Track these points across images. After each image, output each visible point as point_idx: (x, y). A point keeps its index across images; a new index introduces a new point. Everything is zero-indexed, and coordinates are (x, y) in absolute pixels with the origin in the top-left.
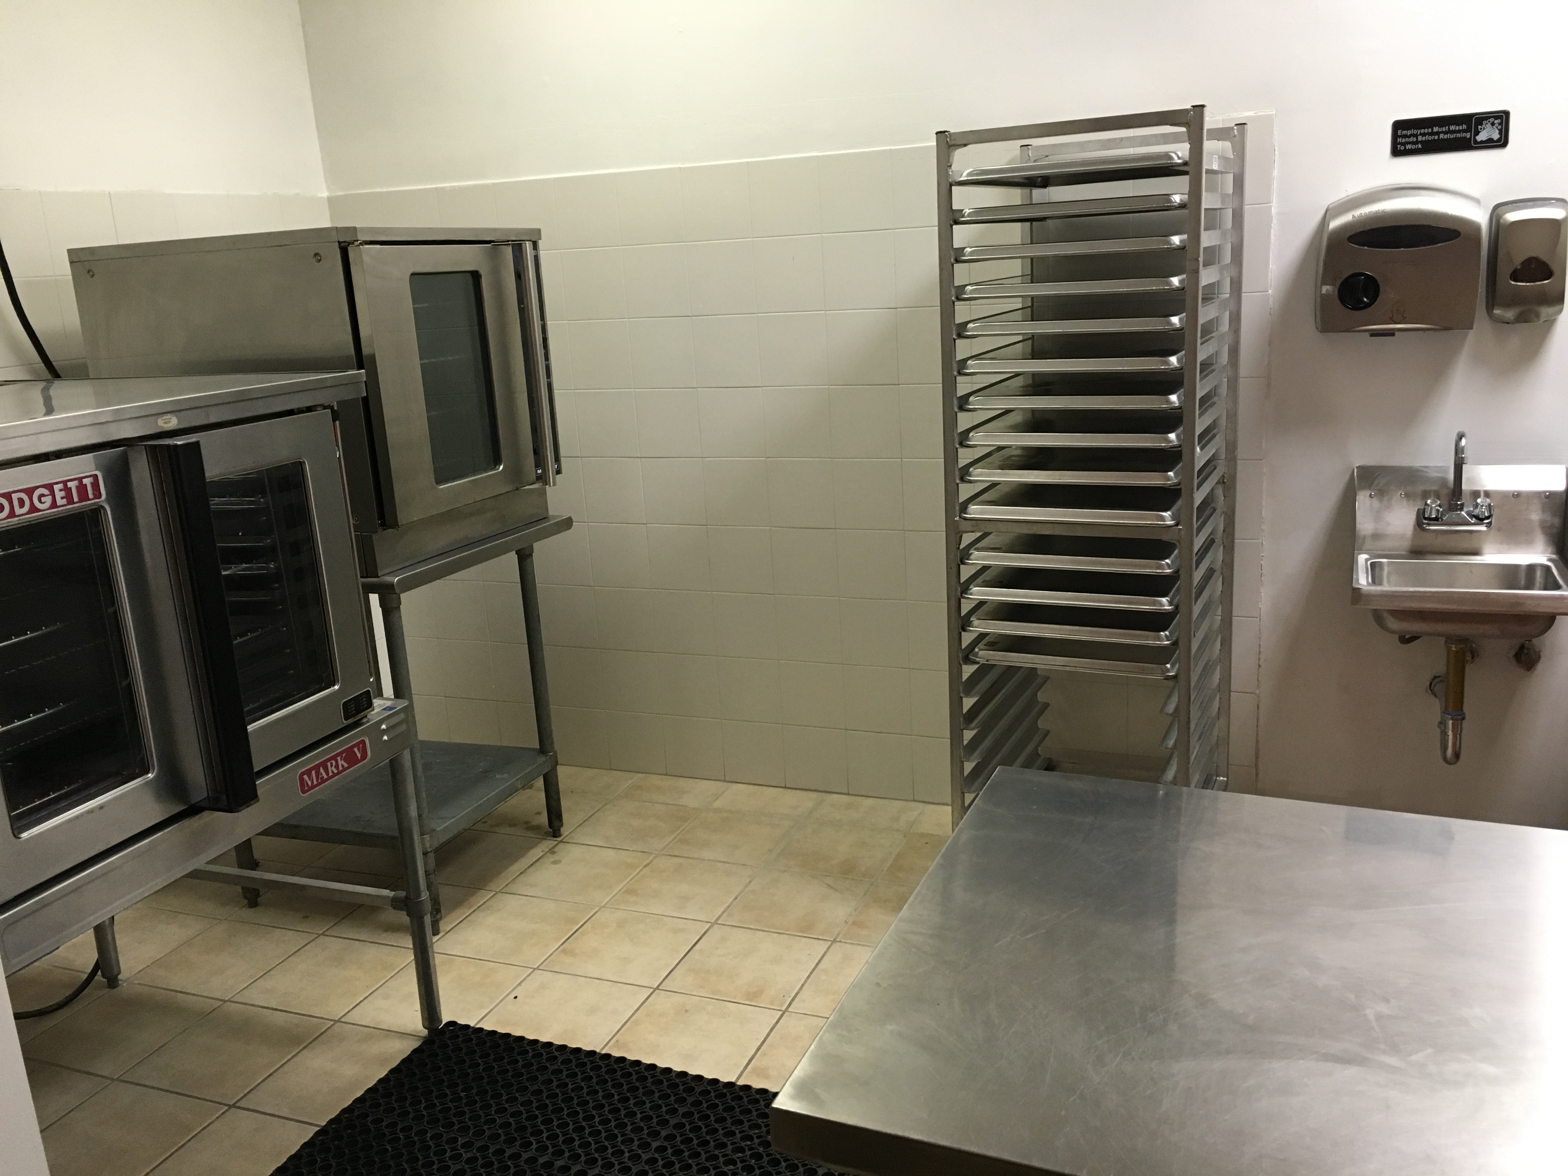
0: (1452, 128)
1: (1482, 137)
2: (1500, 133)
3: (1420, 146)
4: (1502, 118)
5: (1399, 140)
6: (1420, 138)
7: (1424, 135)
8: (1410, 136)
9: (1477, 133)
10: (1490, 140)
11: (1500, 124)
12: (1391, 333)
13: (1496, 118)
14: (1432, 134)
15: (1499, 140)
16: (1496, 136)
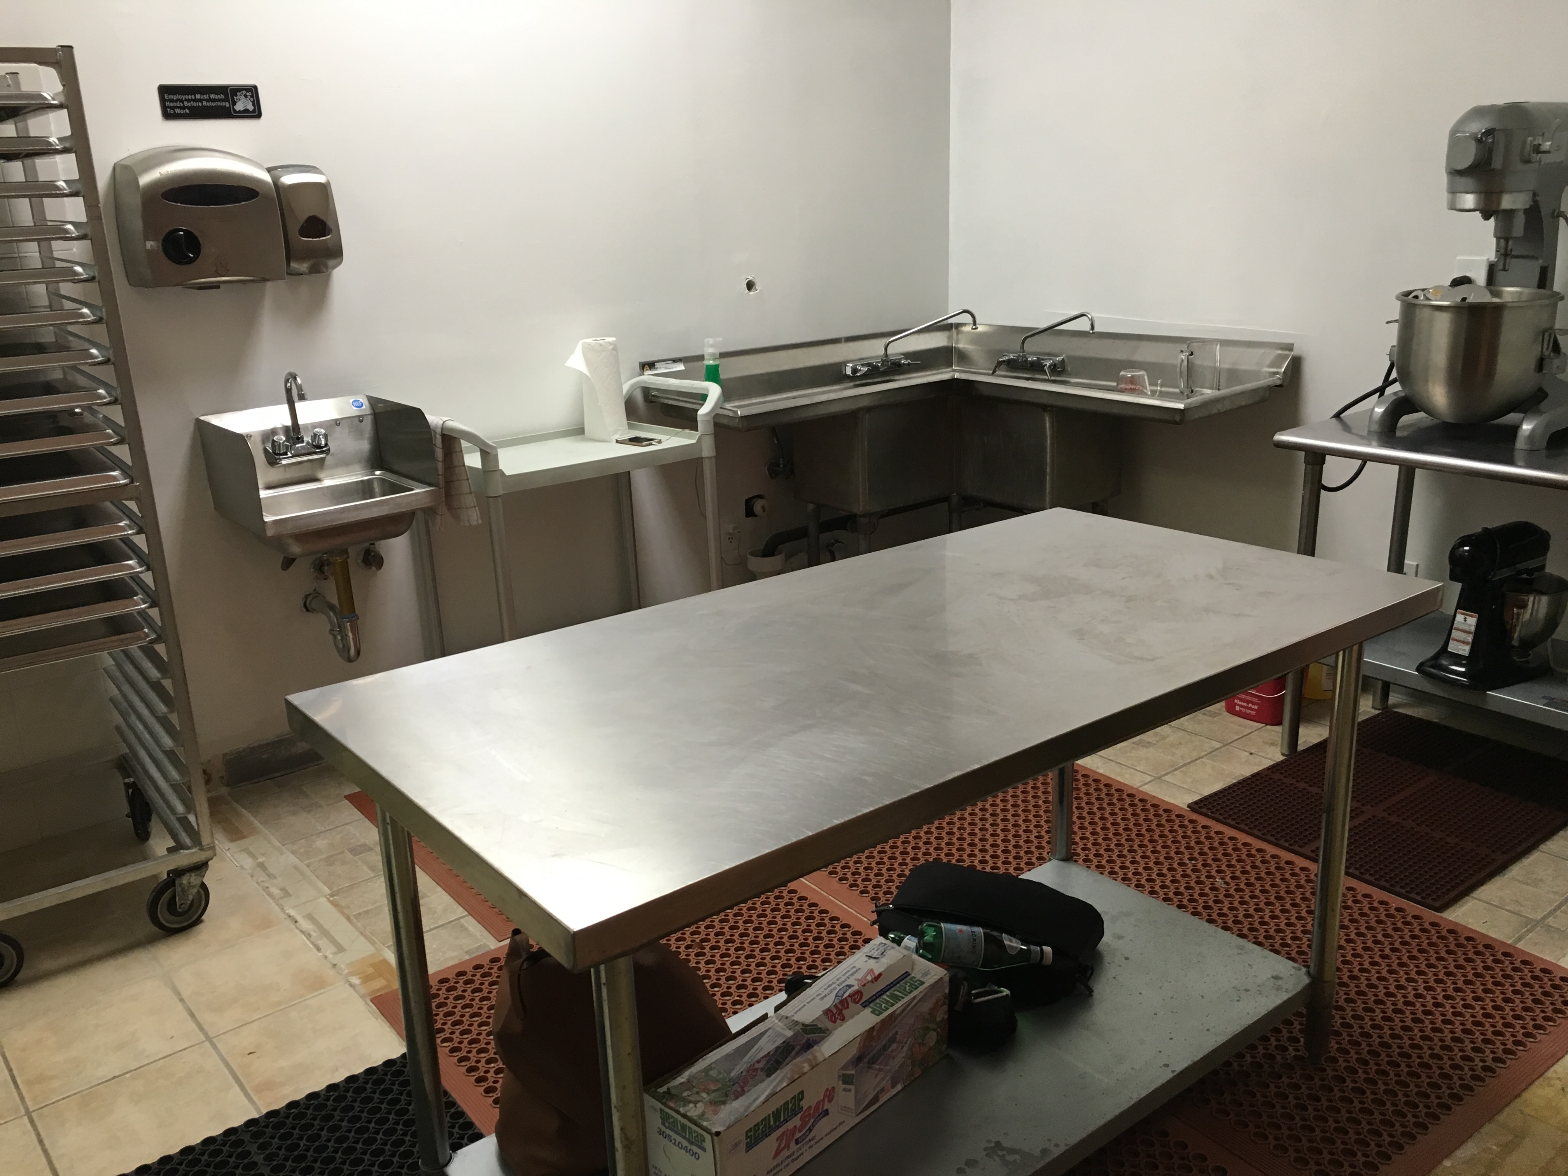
0: (212, 96)
1: (239, 107)
2: (253, 105)
3: (187, 111)
4: (252, 91)
5: (167, 104)
6: (186, 104)
7: (189, 101)
8: (176, 101)
9: (234, 103)
10: (246, 111)
11: (252, 97)
12: (216, 286)
13: (248, 91)
14: (195, 100)
15: (254, 111)
16: (251, 108)
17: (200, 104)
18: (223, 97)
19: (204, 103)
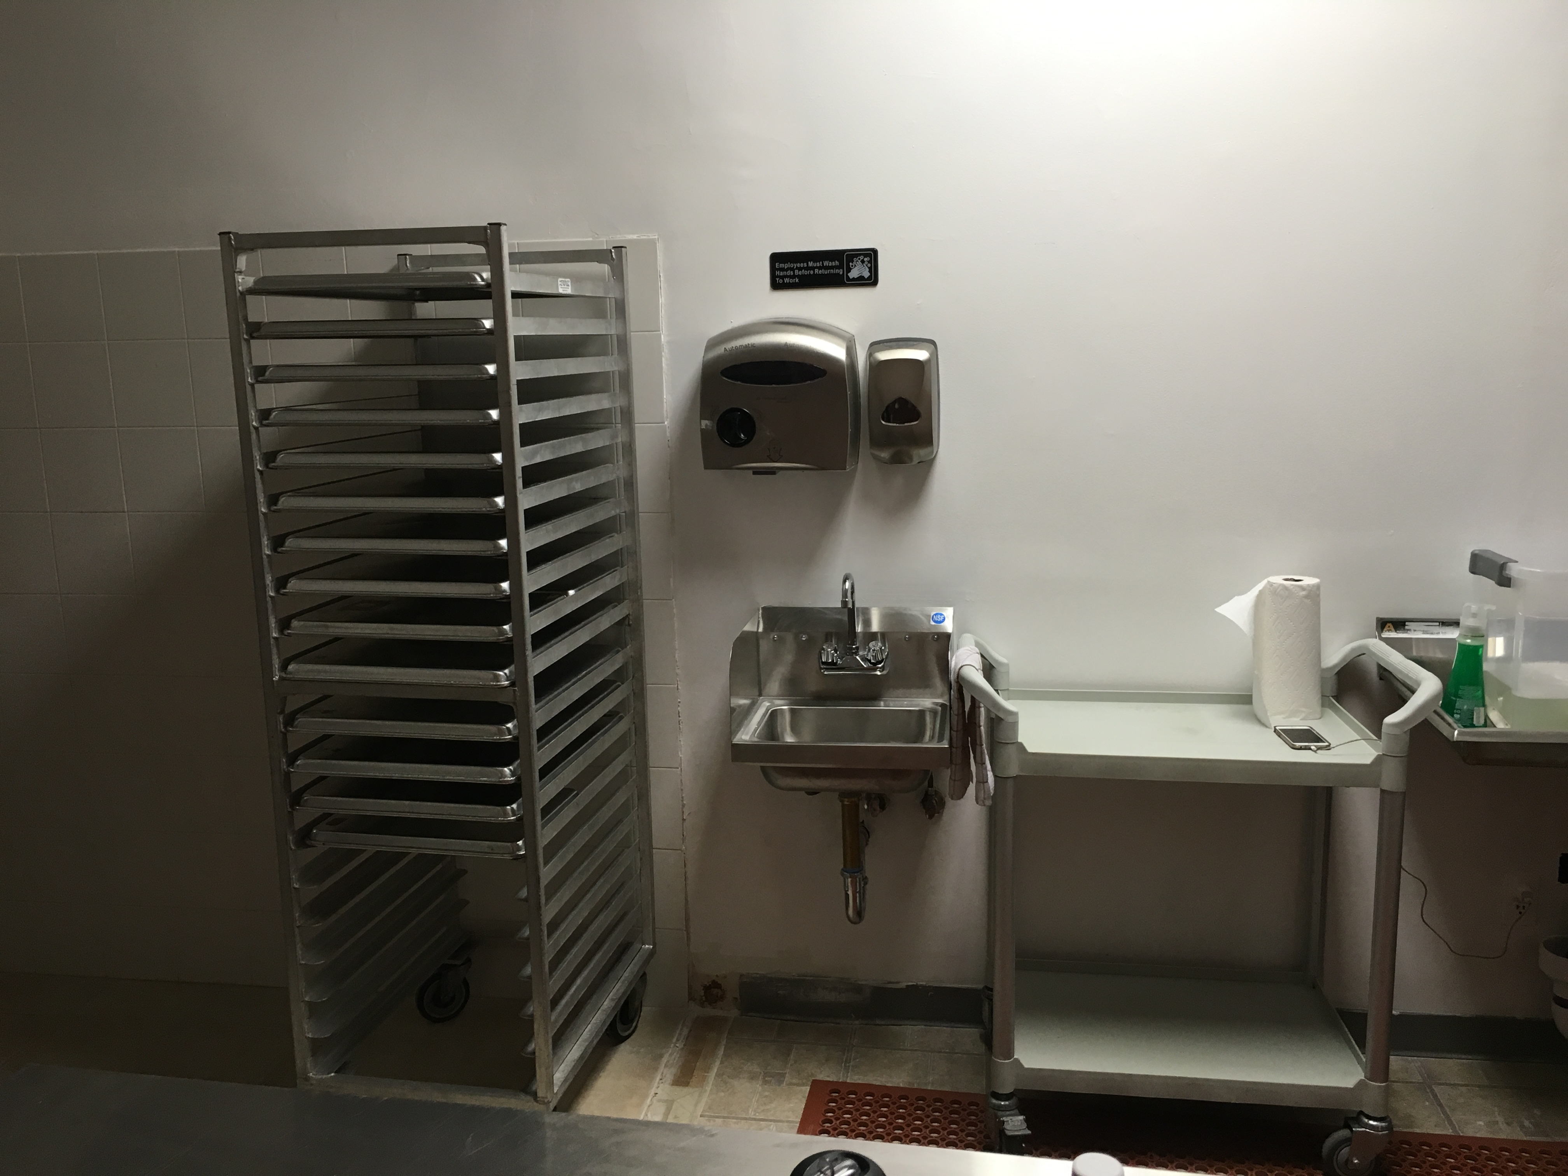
0: (826, 263)
1: (854, 274)
2: (870, 271)
3: (797, 280)
4: (871, 256)
5: (777, 273)
7: (800, 269)
8: (787, 270)
9: (849, 270)
10: (861, 278)
11: (870, 262)
12: (772, 472)
13: (866, 256)
14: (808, 268)
15: (870, 278)
16: (866, 274)
17: (812, 272)
18: (837, 263)
19: (816, 271)
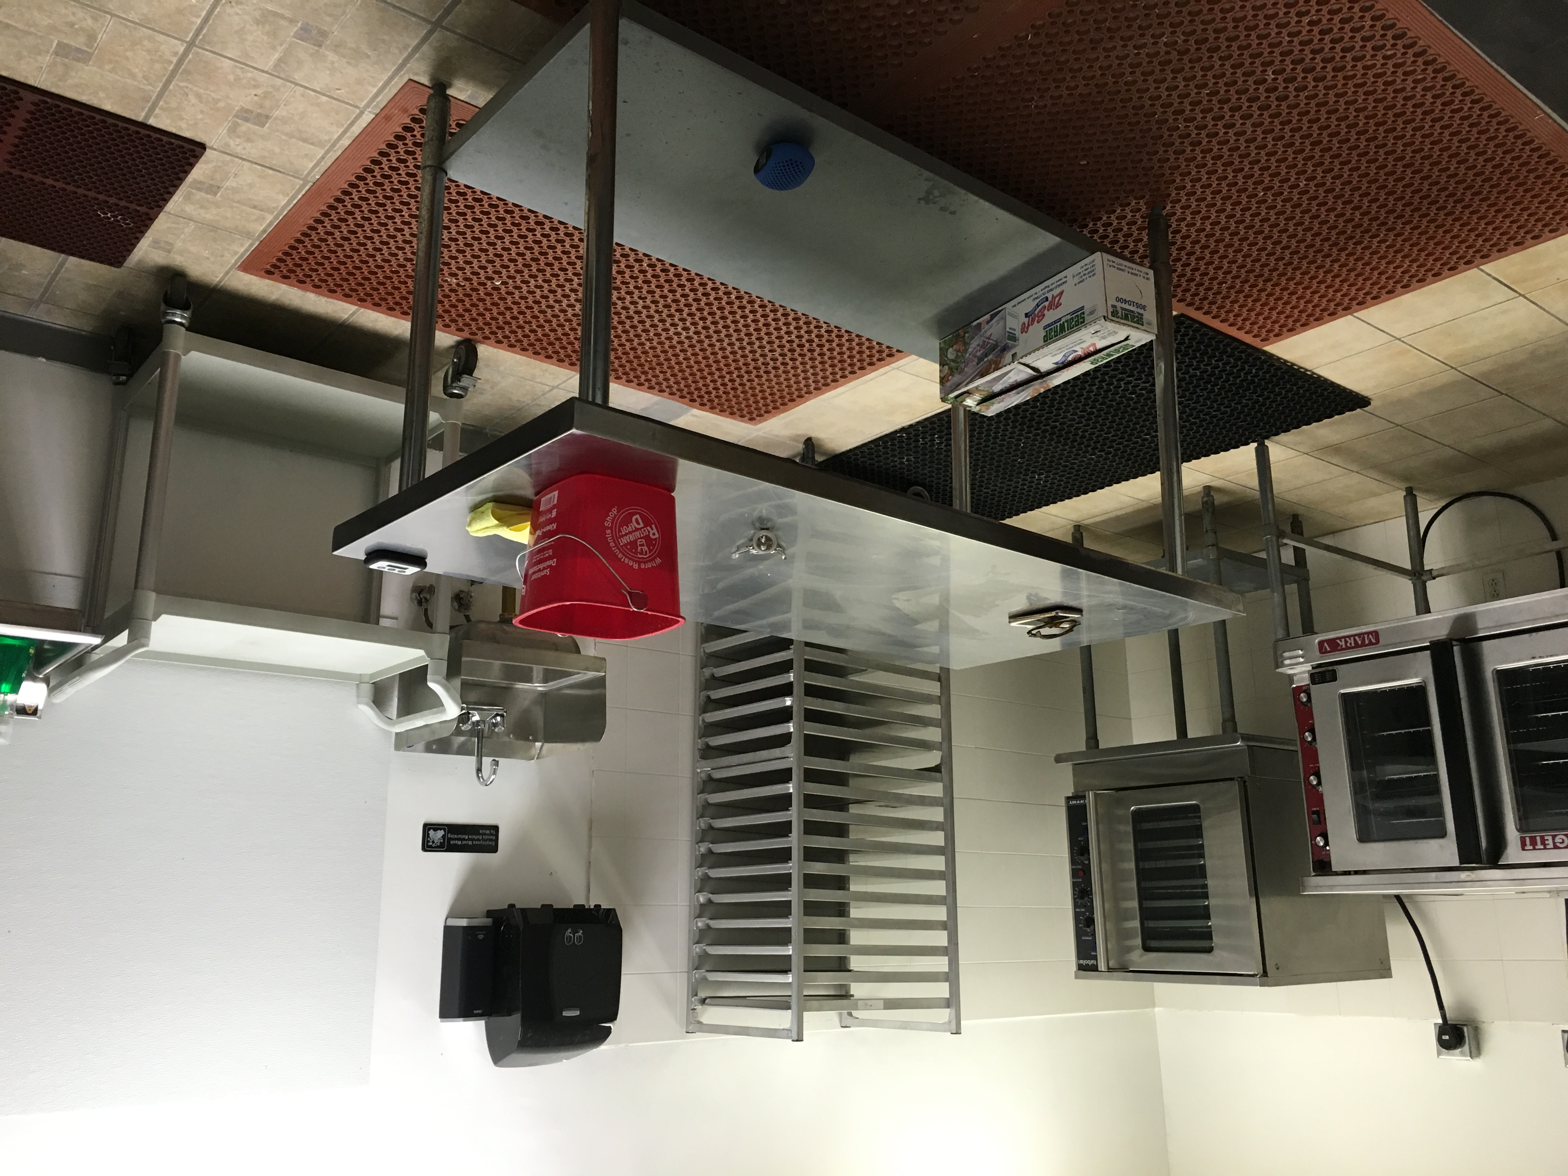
0: (459, 843)
1: (441, 833)
4: (427, 846)
5: (494, 838)
6: (480, 837)
7: (478, 840)
8: (487, 840)
9: (443, 837)
10: (435, 830)
11: (428, 841)
13: (431, 847)
14: (473, 840)
15: (429, 829)
16: (431, 832)
17: (470, 837)
18: (451, 843)
19: (466, 838)
